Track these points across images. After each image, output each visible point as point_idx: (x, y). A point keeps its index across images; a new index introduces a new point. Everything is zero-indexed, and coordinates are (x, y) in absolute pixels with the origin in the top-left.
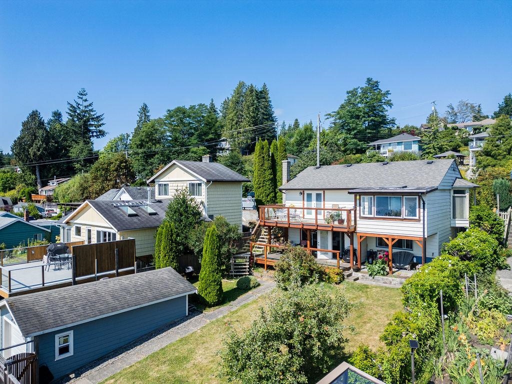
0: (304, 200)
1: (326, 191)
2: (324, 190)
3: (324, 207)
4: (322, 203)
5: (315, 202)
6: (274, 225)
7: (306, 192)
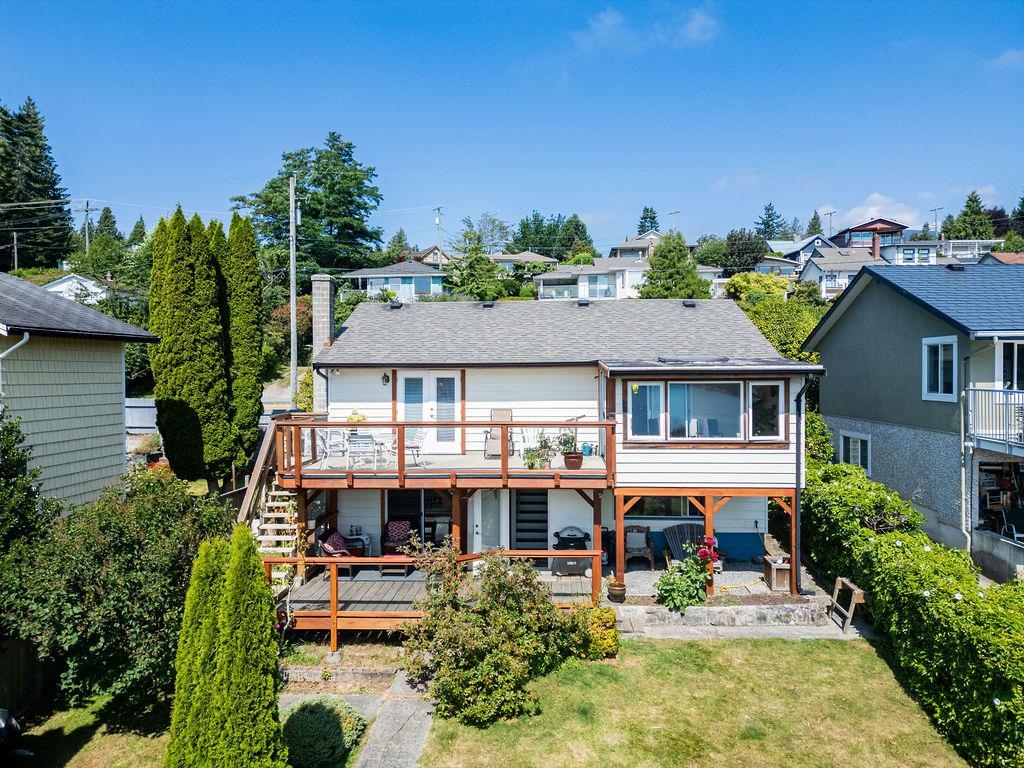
0: (394, 398)
1: (467, 370)
2: (463, 367)
3: (463, 417)
4: (458, 405)
5: (433, 404)
6: (344, 484)
7: (402, 375)
